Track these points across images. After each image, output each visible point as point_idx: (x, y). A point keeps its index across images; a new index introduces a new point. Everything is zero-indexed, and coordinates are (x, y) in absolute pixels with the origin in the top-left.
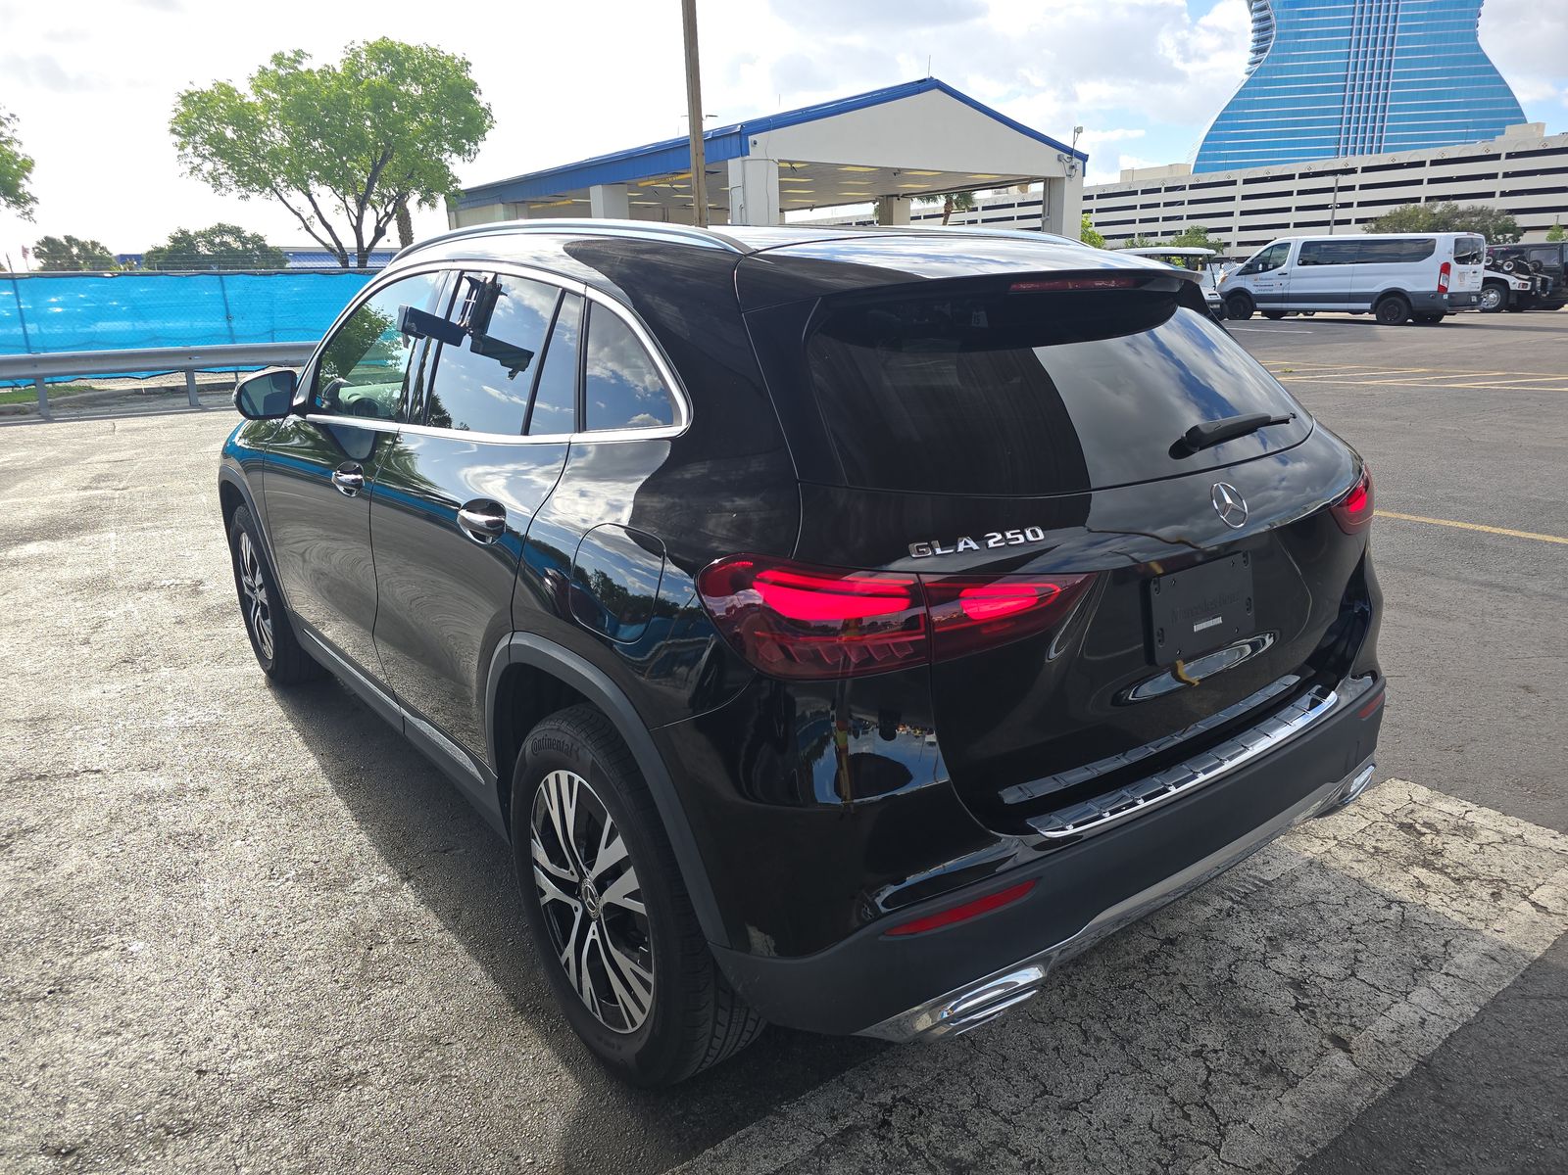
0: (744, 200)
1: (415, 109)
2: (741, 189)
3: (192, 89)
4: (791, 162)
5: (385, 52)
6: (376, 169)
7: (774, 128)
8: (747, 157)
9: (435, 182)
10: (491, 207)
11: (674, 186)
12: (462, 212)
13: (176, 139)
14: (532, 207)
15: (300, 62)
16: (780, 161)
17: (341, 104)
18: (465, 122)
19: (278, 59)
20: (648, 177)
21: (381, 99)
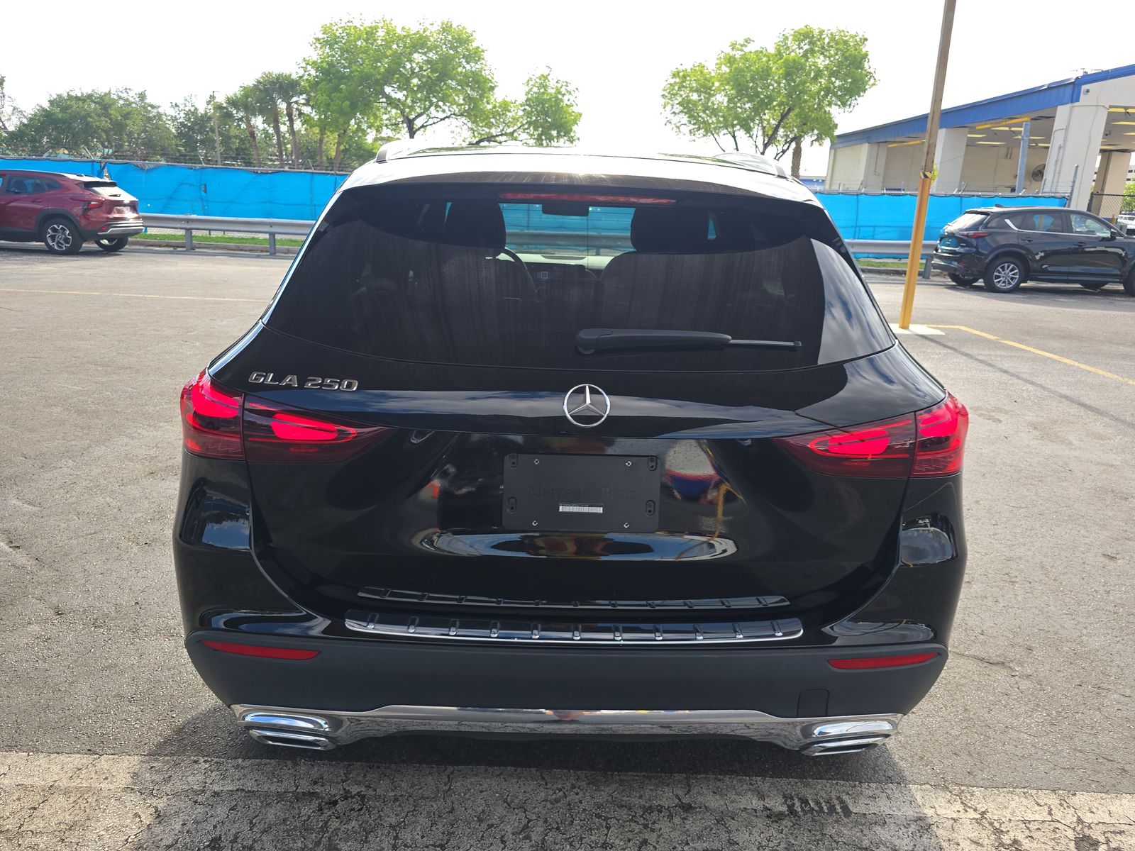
0: (1065, 141)
1: (819, 74)
2: (1064, 131)
3: (681, 68)
4: (1126, 108)
5: (805, 36)
6: (784, 117)
7: (1111, 78)
8: (1076, 104)
9: (825, 127)
10: (859, 146)
11: (1013, 129)
12: (839, 150)
13: (663, 101)
14: (890, 146)
15: (746, 46)
16: (1111, 107)
17: (765, 73)
18: (851, 83)
19: (733, 46)
20: (987, 121)
21: (792, 70)
